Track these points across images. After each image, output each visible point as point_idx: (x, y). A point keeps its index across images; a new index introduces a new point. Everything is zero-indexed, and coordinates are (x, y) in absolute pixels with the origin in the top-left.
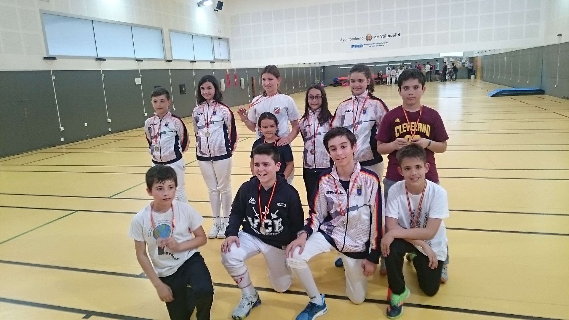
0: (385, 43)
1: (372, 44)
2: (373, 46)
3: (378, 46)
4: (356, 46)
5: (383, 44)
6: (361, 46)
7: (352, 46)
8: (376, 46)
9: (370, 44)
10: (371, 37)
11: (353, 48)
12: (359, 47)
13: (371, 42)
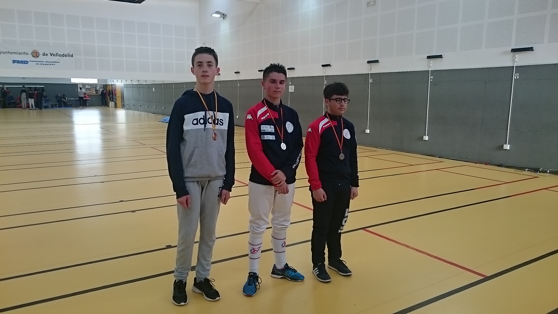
0: (56, 62)
1: (40, 62)
2: (41, 64)
3: (47, 64)
4: (18, 62)
5: (55, 63)
6: (26, 62)
7: (14, 62)
8: (45, 64)
9: (38, 62)
10: (39, 53)
11: (16, 64)
12: (22, 63)
13: (37, 59)
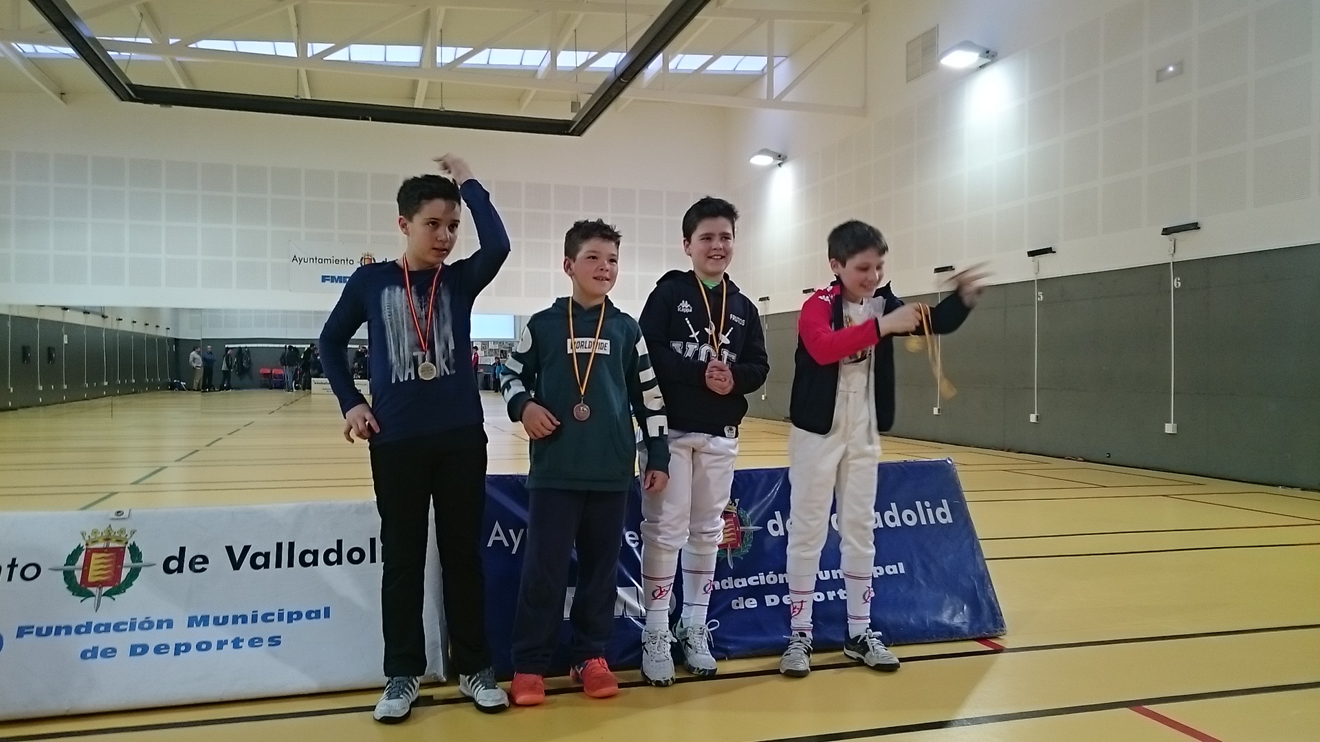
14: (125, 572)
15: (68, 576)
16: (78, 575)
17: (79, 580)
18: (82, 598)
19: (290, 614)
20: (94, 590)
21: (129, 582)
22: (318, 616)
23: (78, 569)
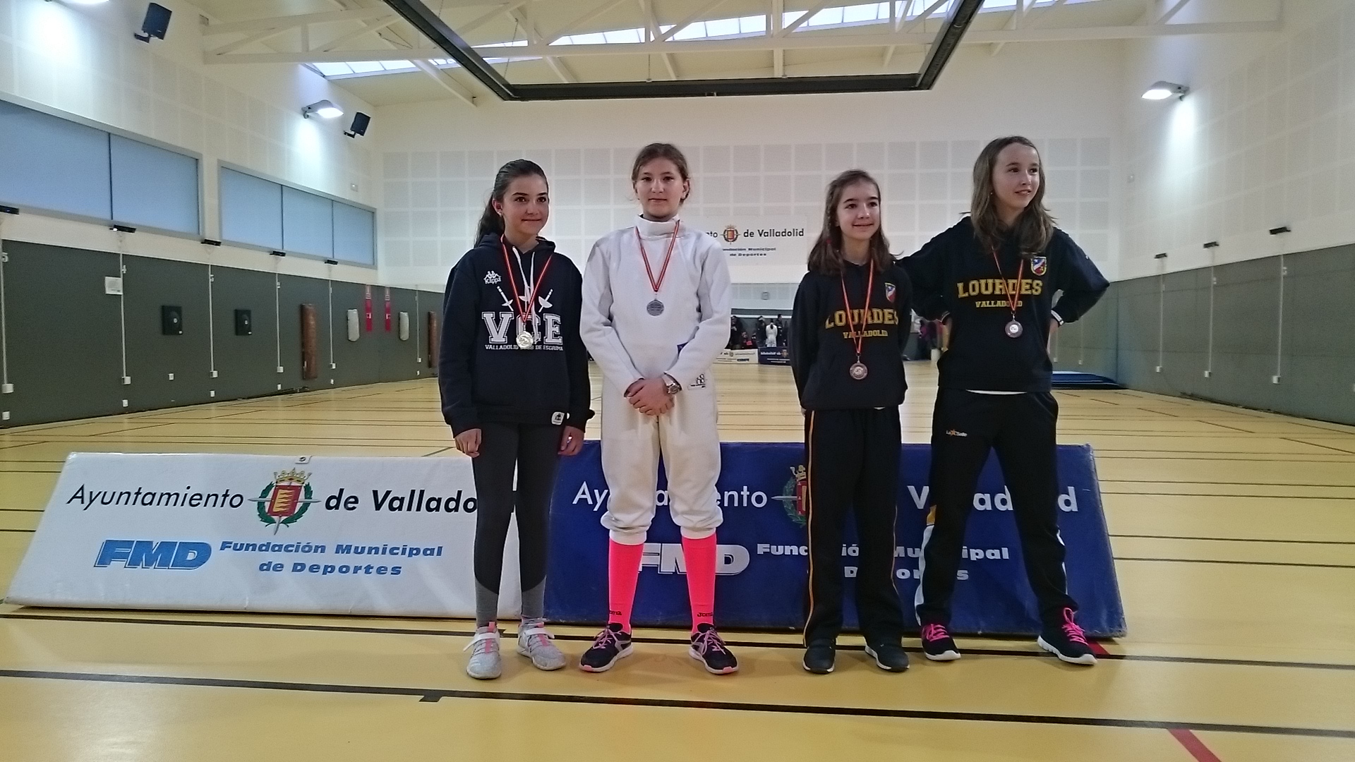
14: (299, 505)
15: (261, 506)
16: (267, 505)
17: (267, 510)
18: (267, 524)
19: (411, 550)
20: (275, 518)
21: (300, 515)
22: (432, 554)
23: (268, 501)
